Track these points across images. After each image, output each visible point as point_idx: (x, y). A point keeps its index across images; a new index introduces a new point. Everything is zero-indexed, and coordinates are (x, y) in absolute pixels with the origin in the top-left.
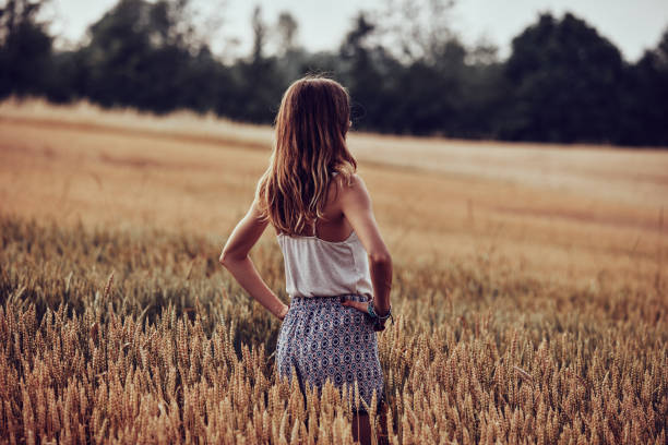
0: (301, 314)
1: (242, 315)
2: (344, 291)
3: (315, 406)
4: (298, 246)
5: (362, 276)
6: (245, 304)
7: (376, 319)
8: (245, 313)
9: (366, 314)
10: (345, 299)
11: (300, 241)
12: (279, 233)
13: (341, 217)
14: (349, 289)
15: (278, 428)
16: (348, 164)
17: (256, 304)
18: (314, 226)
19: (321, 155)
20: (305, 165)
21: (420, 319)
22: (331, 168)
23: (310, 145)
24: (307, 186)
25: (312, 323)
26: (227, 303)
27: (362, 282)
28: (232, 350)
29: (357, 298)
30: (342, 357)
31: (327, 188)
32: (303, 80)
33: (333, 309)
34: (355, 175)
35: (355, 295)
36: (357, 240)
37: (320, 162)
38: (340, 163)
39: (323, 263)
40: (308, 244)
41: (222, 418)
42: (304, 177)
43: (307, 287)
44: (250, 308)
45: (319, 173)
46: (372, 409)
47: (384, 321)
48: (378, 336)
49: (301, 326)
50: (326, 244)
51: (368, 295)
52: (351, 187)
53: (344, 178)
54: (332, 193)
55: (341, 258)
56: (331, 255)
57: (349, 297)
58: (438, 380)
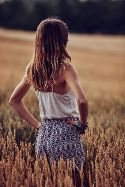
0: (47, 127)
1: (18, 126)
2: (66, 116)
3: (55, 170)
4: (45, 96)
5: (74, 109)
6: (19, 120)
7: (81, 129)
8: (19, 125)
9: (77, 127)
10: (67, 120)
11: (46, 94)
12: (36, 90)
13: (65, 83)
14: (68, 115)
15: (39, 182)
16: (67, 59)
17: (24, 121)
18: (52, 87)
19: (55, 55)
20: (48, 59)
21: (99, 126)
22: (60, 61)
23: (50, 50)
24: (49, 69)
25: (52, 131)
26: (11, 120)
27: (74, 112)
28: (16, 144)
29: (72, 119)
30: (66, 146)
31: (58, 70)
32: (47, 20)
33: (61, 124)
34: (71, 64)
35: (71, 118)
36: (72, 93)
37: (55, 58)
38: (64, 58)
39: (57, 104)
40: (50, 95)
41: (13, 178)
42: (48, 65)
43: (50, 115)
44: (22, 123)
45: (54, 63)
46: (81, 171)
47: (84, 130)
48: (82, 136)
49: (47, 132)
50: (58, 95)
51: (77, 118)
52: (69, 69)
53: (66, 65)
54: (60, 72)
55: (65, 102)
56: (60, 100)
57: (69, 119)
58: (110, 156)
